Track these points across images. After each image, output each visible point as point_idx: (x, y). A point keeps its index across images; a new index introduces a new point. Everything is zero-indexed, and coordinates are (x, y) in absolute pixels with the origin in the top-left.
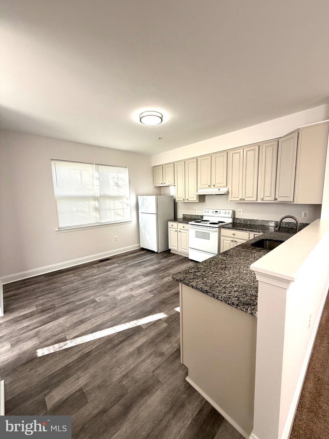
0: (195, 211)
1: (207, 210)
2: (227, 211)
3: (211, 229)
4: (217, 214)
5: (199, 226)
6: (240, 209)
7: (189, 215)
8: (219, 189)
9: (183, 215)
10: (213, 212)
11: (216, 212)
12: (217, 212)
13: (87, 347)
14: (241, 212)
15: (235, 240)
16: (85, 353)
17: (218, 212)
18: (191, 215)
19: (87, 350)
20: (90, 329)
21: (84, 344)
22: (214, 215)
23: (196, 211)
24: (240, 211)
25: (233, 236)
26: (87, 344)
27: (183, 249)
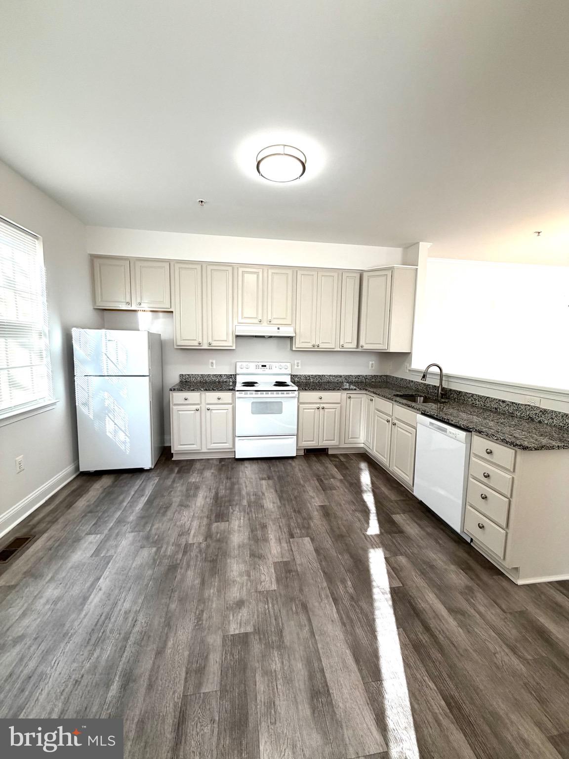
0: (211, 367)
1: (245, 364)
2: (283, 364)
3: (285, 395)
4: (267, 370)
5: (259, 392)
6: (298, 361)
7: (198, 375)
8: (278, 329)
9: (181, 376)
10: (257, 367)
11: (262, 366)
12: (265, 366)
13: (427, 702)
14: (299, 364)
15: (322, 405)
16: (448, 711)
17: (267, 366)
18: (202, 375)
19: (439, 704)
20: (363, 679)
21: (416, 706)
22: (261, 371)
23: (214, 367)
24: (298, 363)
25: (319, 401)
26: (416, 699)
27: (214, 445)
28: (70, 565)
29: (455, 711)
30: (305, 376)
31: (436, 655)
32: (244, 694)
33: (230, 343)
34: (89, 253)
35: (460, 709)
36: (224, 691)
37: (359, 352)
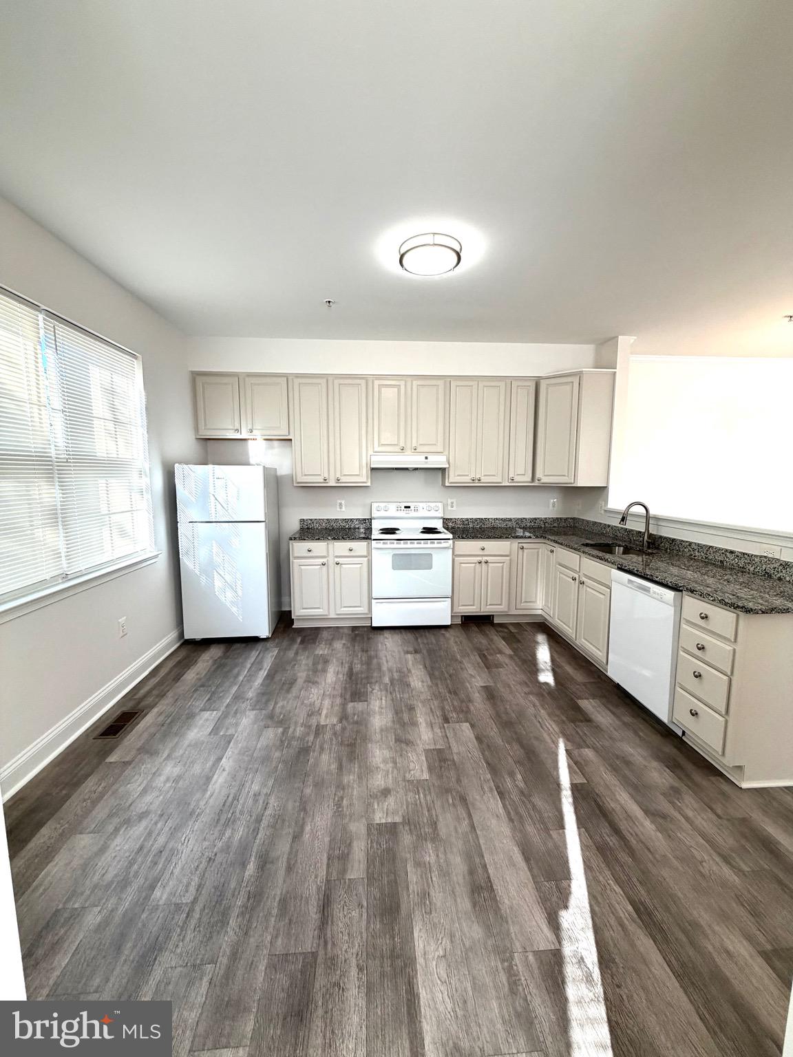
0: (338, 509)
1: (382, 505)
2: (433, 505)
3: (436, 544)
4: (412, 514)
5: (402, 541)
6: (452, 501)
7: (323, 520)
8: (426, 458)
9: (302, 521)
10: (398, 509)
11: (406, 507)
12: (409, 507)
13: (611, 906)
14: (454, 505)
15: (485, 558)
16: (636, 916)
17: (412, 508)
18: (327, 520)
19: (625, 909)
20: (533, 879)
21: (597, 909)
22: (403, 513)
23: (344, 509)
24: (452, 503)
25: (481, 553)
26: (598, 902)
27: (345, 609)
28: (186, 742)
29: (645, 917)
30: (462, 520)
31: (624, 857)
32: (394, 884)
33: (364, 478)
34: (190, 370)
35: (650, 914)
36: (371, 878)
37: (535, 487)
